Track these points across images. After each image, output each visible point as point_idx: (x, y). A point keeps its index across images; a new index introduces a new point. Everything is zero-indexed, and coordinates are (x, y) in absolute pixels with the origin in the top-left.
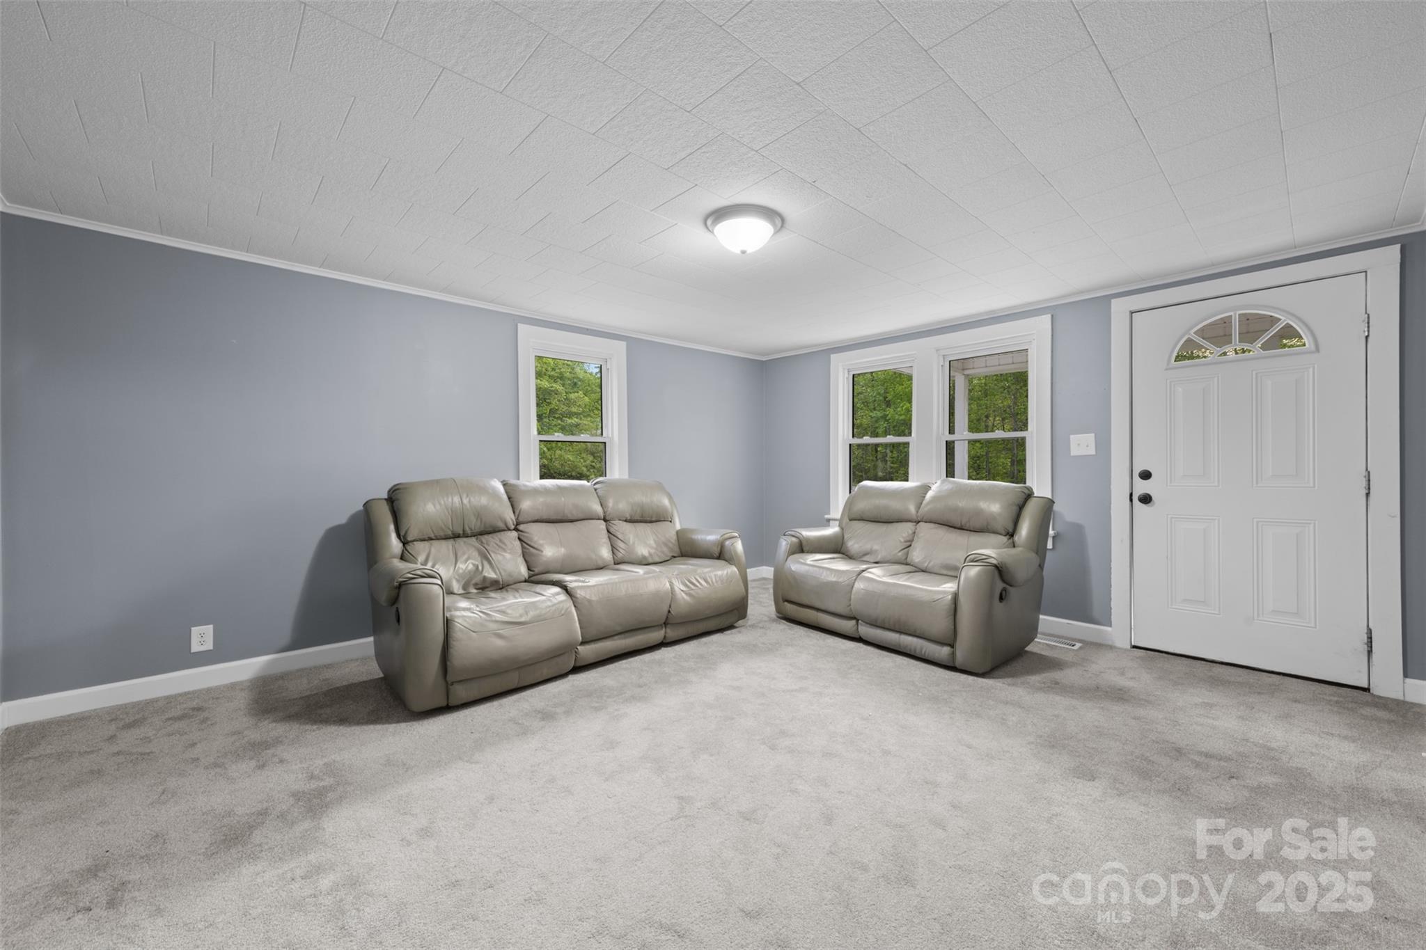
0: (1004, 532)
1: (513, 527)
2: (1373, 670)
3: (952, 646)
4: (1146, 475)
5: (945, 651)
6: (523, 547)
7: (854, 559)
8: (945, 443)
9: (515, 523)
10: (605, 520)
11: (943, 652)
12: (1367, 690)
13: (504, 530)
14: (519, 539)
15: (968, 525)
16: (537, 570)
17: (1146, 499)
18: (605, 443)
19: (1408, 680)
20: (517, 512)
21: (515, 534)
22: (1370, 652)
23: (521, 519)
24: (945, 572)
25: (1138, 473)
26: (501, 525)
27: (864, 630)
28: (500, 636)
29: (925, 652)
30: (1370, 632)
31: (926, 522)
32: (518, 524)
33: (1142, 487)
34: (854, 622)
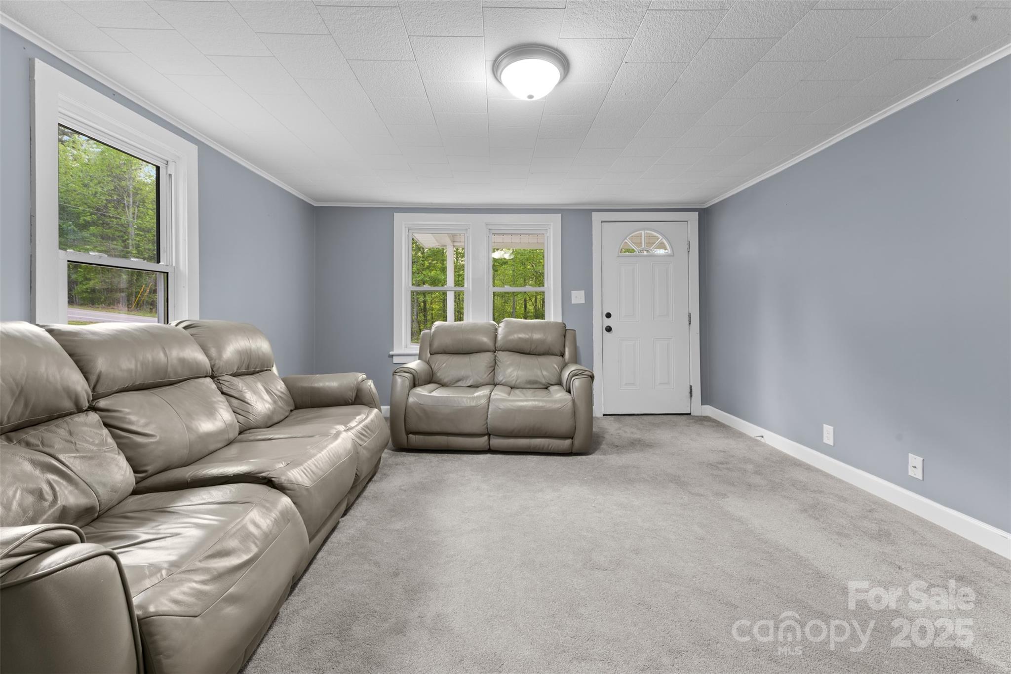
0: (559, 354)
1: (86, 405)
2: (692, 405)
3: (572, 438)
4: (608, 315)
5: (568, 442)
6: (115, 437)
7: (447, 386)
8: (492, 293)
9: (91, 398)
10: (212, 377)
11: (566, 444)
12: (690, 414)
13: (71, 414)
14: (106, 425)
15: (535, 351)
16: (150, 468)
17: (609, 329)
18: (167, 273)
19: (703, 406)
20: (93, 378)
21: (94, 417)
22: (691, 396)
23: (100, 390)
24: (529, 386)
25: (605, 314)
26: (68, 405)
27: (496, 442)
28: (233, 600)
29: (551, 448)
30: (691, 387)
31: (503, 351)
32: (96, 397)
33: (608, 322)
34: (486, 437)
